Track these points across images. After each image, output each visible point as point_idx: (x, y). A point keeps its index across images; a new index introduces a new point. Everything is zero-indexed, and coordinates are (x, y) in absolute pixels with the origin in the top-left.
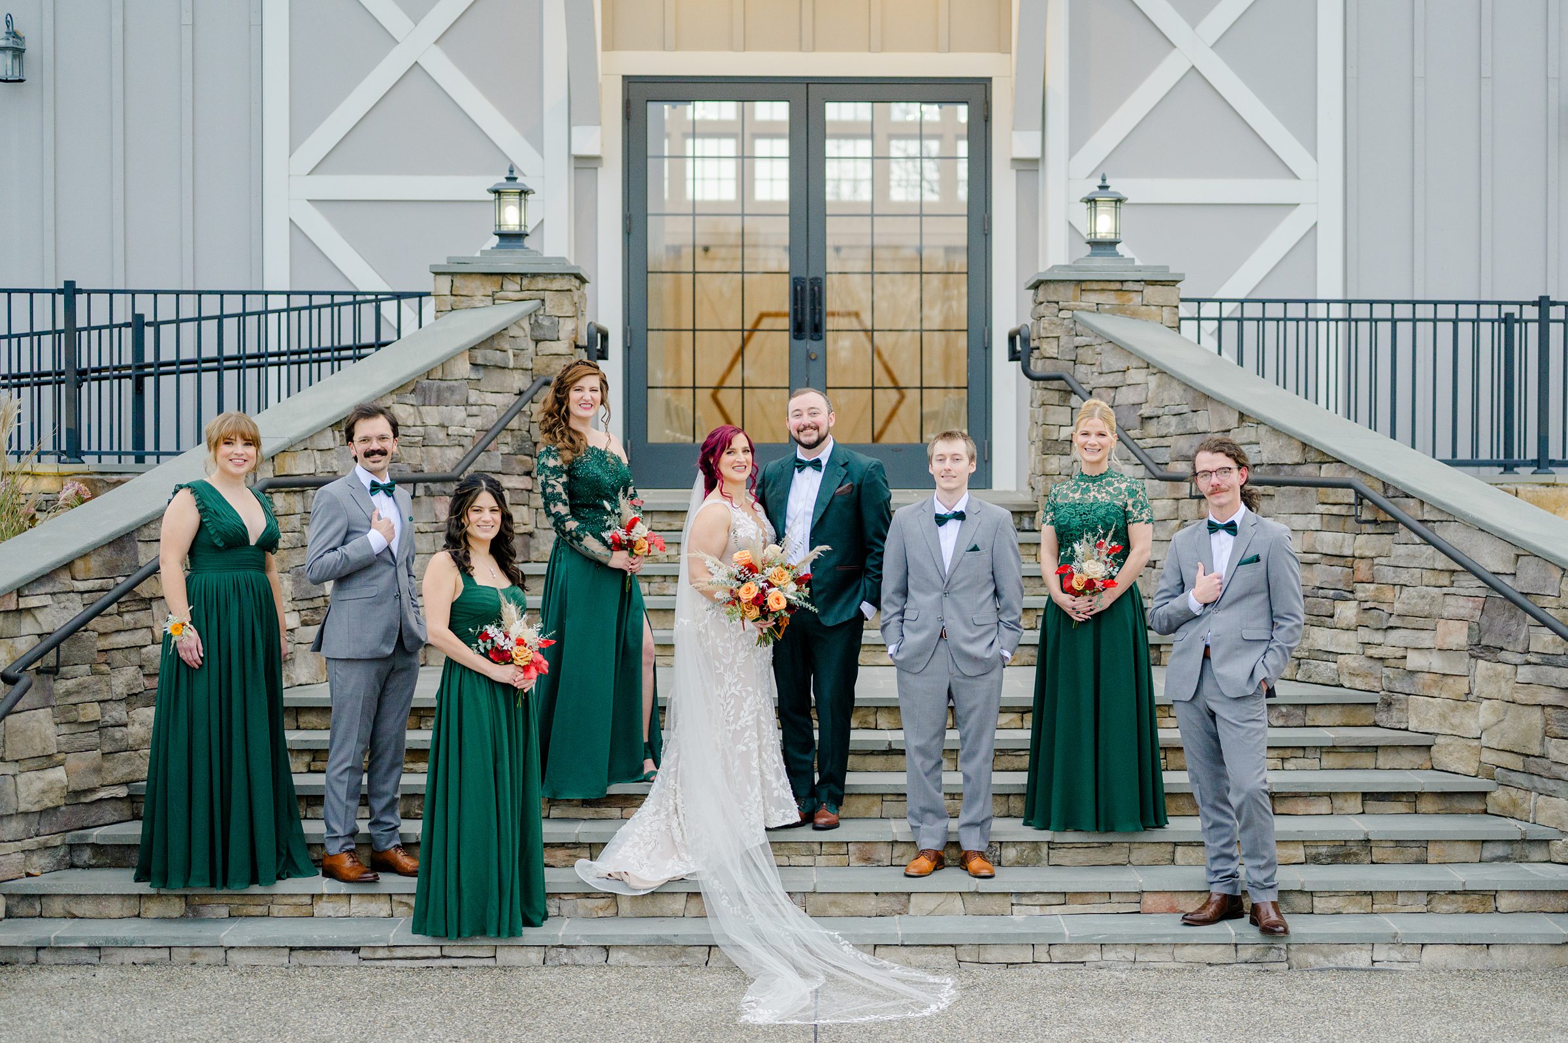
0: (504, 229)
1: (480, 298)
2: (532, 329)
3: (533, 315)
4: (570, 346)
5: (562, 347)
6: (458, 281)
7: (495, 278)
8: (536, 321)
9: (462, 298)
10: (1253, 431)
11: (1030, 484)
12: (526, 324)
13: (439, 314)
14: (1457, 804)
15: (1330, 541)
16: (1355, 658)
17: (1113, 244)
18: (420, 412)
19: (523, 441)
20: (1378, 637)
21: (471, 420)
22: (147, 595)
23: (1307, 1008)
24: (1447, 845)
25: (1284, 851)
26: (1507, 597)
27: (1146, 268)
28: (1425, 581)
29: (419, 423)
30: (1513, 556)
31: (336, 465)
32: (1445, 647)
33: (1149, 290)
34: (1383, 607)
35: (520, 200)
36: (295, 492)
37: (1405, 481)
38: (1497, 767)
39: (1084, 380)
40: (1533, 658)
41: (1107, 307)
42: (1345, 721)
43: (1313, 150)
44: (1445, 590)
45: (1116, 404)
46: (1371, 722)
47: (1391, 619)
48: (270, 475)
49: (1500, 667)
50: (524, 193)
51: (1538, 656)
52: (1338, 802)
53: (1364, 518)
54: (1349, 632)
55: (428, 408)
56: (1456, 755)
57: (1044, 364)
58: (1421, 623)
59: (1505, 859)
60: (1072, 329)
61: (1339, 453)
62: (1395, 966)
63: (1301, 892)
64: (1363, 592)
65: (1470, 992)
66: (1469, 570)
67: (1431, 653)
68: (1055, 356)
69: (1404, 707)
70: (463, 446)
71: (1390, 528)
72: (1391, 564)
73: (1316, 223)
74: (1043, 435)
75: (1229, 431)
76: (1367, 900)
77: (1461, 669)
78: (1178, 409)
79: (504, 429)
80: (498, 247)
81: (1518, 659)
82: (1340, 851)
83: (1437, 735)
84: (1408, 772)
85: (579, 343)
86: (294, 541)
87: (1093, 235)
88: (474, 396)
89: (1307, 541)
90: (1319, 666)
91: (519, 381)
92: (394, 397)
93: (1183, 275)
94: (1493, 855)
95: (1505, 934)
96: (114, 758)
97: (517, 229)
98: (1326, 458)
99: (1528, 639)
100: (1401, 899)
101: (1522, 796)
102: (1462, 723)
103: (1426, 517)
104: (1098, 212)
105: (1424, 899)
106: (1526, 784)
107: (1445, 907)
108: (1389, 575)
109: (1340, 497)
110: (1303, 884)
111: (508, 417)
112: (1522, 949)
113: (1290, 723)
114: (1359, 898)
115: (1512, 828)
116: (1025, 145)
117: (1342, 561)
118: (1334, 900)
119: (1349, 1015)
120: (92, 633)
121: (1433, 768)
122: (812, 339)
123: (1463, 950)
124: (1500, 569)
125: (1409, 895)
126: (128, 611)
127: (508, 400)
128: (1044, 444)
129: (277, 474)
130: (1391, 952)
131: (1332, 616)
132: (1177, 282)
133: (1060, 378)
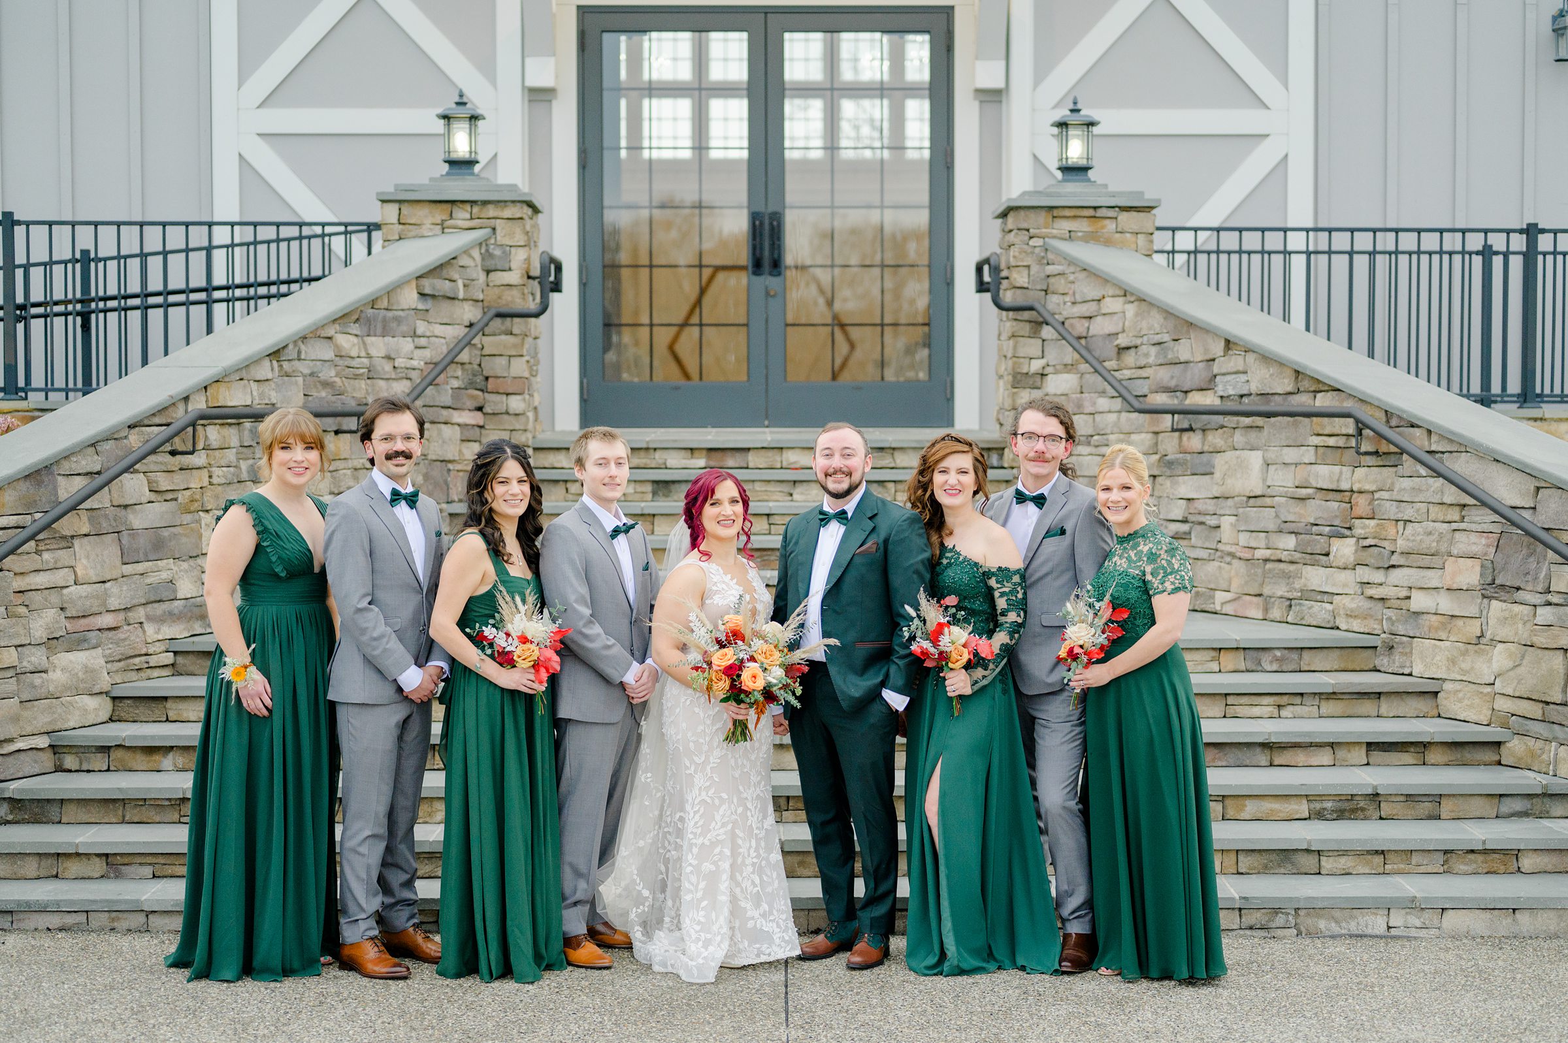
0: (454, 156)
1: (429, 226)
2: (483, 259)
3: (484, 245)
4: (522, 276)
5: (514, 277)
6: (406, 210)
7: (445, 206)
8: (487, 251)
9: (410, 227)
10: (1240, 360)
11: (998, 420)
12: (476, 253)
13: (386, 243)
14: (1468, 755)
15: (1325, 474)
16: (1353, 599)
17: (1085, 169)
18: (364, 343)
19: (474, 375)
20: (1378, 577)
21: (418, 352)
22: (68, 533)
23: (1326, 983)
24: (1461, 799)
25: (1286, 805)
26: (1528, 533)
27: (1121, 194)
28: (1432, 516)
29: (363, 354)
30: (1532, 488)
31: (274, 397)
32: (1455, 586)
33: (1124, 217)
34: (1385, 544)
35: (471, 125)
36: (230, 424)
37: (1410, 410)
38: (1513, 715)
39: (1057, 311)
40: (1555, 599)
41: (1080, 234)
42: (1343, 666)
43: (1284, 79)
44: (1455, 526)
45: (1090, 334)
46: (1371, 666)
47: (1393, 557)
48: (203, 406)
49: (1517, 608)
50: (474, 118)
51: (1560, 596)
52: (1341, 753)
53: (1363, 449)
54: (1346, 571)
55: (373, 339)
56: (1466, 702)
57: (1014, 293)
58: (1427, 561)
59: (1525, 814)
60: (1043, 258)
61: (1336, 381)
62: (1413, 933)
63: (1307, 851)
64: (1362, 528)
65: (1500, 963)
66: (1484, 504)
67: (1438, 593)
68: (1026, 285)
69: (1408, 650)
70: (410, 379)
71: (1392, 460)
72: (1394, 498)
73: (1286, 156)
74: (1013, 368)
75: (1213, 360)
76: (1379, 859)
77: (1473, 610)
78: (1157, 338)
79: (452, 362)
80: (448, 174)
81: (1538, 599)
82: (1346, 805)
83: (1444, 680)
84: (1414, 721)
85: (532, 274)
86: (230, 476)
87: (1064, 160)
88: (421, 327)
89: (1301, 473)
90: (1312, 607)
91: (470, 313)
92: (337, 326)
93: (1159, 201)
94: (1511, 811)
95: (1533, 898)
96: (33, 706)
97: (467, 156)
98: (1321, 386)
99: (1549, 578)
100: (1415, 859)
101: (1541, 746)
102: (1472, 668)
103: (1433, 448)
104: (1069, 138)
105: (1440, 858)
106: (1546, 734)
107: (1463, 868)
108: (1391, 510)
109: (1337, 427)
110: (1309, 842)
111: (457, 349)
112: (1552, 914)
113: (1285, 668)
114: (1370, 857)
115: (1531, 780)
116: (989, 75)
117: (1338, 496)
118: (1343, 860)
119: (1373, 992)
120: (7, 573)
121: (1439, 716)
122: (771, 274)
123: (1487, 915)
124: (1518, 503)
125: (1423, 854)
126: (48, 550)
127: (459, 331)
128: (1014, 377)
129: (210, 405)
130: (1409, 917)
131: (1327, 555)
132: (1152, 208)
133: (1031, 309)
